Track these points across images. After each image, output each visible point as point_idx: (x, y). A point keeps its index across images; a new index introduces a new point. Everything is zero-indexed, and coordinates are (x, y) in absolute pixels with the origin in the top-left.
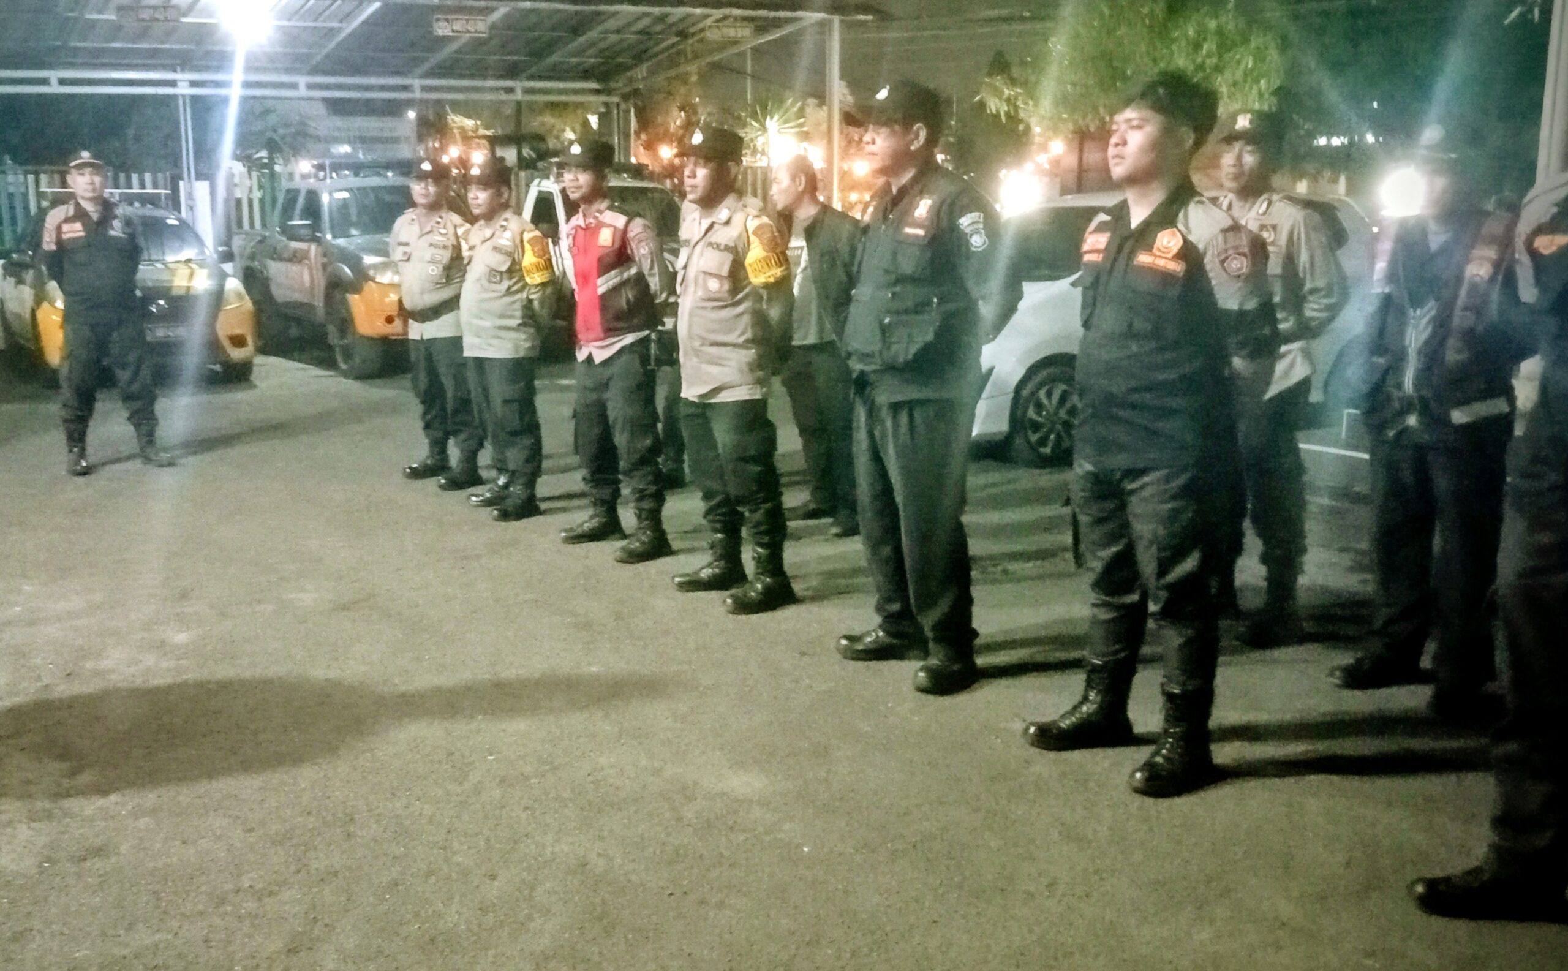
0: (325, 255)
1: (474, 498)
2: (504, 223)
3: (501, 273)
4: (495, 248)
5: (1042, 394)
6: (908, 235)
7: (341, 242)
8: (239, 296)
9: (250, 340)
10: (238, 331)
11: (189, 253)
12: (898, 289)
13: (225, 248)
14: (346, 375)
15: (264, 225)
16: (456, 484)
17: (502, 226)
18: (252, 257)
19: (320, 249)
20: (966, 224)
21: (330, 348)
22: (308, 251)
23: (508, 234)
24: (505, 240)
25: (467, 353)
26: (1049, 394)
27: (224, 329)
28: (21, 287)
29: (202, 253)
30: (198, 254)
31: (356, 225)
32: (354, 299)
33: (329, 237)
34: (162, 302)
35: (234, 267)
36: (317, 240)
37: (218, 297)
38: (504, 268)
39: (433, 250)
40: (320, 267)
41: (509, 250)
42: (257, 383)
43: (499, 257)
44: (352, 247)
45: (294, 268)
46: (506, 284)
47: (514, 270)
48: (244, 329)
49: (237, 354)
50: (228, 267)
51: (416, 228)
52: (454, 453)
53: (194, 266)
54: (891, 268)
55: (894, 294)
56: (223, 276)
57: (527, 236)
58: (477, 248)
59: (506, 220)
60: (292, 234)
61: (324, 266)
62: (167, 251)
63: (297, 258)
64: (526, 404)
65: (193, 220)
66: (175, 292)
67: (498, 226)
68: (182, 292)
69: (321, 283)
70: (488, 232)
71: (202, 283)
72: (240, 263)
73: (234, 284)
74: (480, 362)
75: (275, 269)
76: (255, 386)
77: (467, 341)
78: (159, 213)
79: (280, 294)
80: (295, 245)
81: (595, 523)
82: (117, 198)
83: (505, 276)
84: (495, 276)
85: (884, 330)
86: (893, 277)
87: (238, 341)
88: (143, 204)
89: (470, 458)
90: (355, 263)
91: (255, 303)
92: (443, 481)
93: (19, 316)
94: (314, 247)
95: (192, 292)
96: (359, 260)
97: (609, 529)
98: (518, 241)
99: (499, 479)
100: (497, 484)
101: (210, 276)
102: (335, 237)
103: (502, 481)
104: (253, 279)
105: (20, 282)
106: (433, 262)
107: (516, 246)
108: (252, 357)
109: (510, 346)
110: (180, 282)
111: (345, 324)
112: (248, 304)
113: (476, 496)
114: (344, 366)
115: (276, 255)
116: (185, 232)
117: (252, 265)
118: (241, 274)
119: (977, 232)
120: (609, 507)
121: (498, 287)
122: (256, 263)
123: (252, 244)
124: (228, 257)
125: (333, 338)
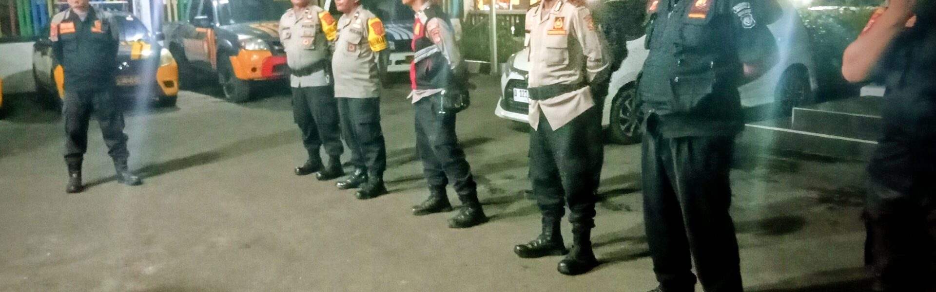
0: (216, 35)
1: (339, 184)
2: (357, 15)
3: (355, 45)
4: (351, 30)
5: (627, 103)
6: (692, 18)
7: (225, 27)
8: (168, 59)
9: (176, 84)
10: (168, 79)
11: (139, 36)
12: (683, 57)
13: (160, 33)
14: (230, 101)
15: (180, 19)
16: (326, 177)
17: (356, 17)
18: (174, 36)
19: (213, 31)
20: (738, 10)
21: (221, 86)
22: (207, 32)
23: (359, 21)
24: (357, 25)
25: (337, 95)
26: (630, 104)
27: (161, 78)
28: (45, 57)
29: (146, 35)
30: (144, 36)
31: (232, 17)
32: (233, 59)
33: (218, 25)
34: (125, 64)
35: (164, 43)
36: (212, 27)
37: (157, 60)
38: (357, 42)
39: (304, 29)
40: (213, 41)
41: (360, 31)
42: (180, 107)
43: (354, 35)
44: (232, 30)
45: (198, 43)
46: (358, 52)
47: (363, 41)
48: (173, 78)
49: (168, 91)
50: (161, 43)
51: (294, 18)
52: (325, 156)
53: (142, 43)
54: (679, 41)
55: (681, 61)
56: (159, 49)
57: (370, 23)
58: (342, 31)
59: (358, 13)
60: (198, 24)
61: (216, 41)
62: (126, 34)
63: (199, 36)
64: (374, 125)
65: (140, 16)
66: (132, 58)
67: (353, 17)
68: (137, 58)
69: (214, 51)
70: (348, 21)
71: (147, 52)
72: (168, 41)
73: (165, 52)
74: (346, 100)
75: (188, 43)
76: (179, 109)
77: (337, 87)
78: (123, 14)
79: (190, 57)
80: (198, 29)
81: (432, 202)
82: (98, 6)
83: (358, 47)
84: (351, 47)
85: (674, 85)
86: (681, 48)
87: (169, 84)
88: (112, 9)
89: (335, 159)
90: (234, 39)
91: (177, 62)
92: (319, 175)
93: (43, 73)
94: (209, 31)
95: (142, 58)
96: (236, 37)
97: (441, 205)
98: (365, 26)
99: (355, 171)
100: (354, 175)
101: (151, 48)
102: (221, 24)
103: (357, 172)
104: (176, 49)
105: (44, 54)
106: (305, 36)
107: (364, 29)
108: (177, 92)
109: (362, 89)
110: (135, 53)
111: (228, 73)
112: (174, 63)
113: (340, 182)
114: (228, 96)
115: (187, 35)
116: (137, 24)
117: (174, 41)
118: (168, 46)
119: (746, 15)
120: (440, 190)
121: (353, 54)
122: (177, 40)
123: (174, 29)
124: (162, 37)
125: (222, 80)
